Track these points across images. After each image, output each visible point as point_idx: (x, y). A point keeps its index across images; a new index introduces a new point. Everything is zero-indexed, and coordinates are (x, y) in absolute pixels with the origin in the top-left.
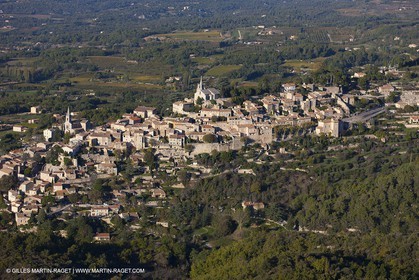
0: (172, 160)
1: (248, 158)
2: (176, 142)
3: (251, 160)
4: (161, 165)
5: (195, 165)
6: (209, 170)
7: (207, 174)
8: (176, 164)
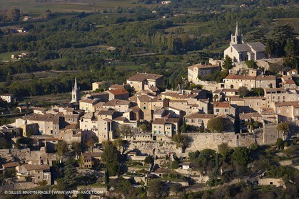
0: (150, 160)
1: (283, 159)
2: (162, 131)
3: (288, 163)
4: (130, 169)
5: (185, 170)
6: (207, 179)
7: (202, 185)
8: (155, 168)
